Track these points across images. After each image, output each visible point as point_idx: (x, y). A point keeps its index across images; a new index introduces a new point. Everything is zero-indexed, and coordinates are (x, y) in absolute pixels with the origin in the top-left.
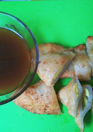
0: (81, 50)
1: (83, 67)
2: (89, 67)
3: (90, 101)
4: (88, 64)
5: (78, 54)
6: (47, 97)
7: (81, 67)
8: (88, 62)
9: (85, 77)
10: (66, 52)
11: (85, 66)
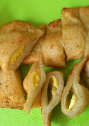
0: (54, 27)
1: (51, 48)
2: (60, 48)
3: (58, 93)
4: (59, 43)
5: (50, 32)
6: (6, 86)
7: (49, 48)
8: (59, 42)
9: (56, 61)
10: (31, 30)
11: (53, 46)
